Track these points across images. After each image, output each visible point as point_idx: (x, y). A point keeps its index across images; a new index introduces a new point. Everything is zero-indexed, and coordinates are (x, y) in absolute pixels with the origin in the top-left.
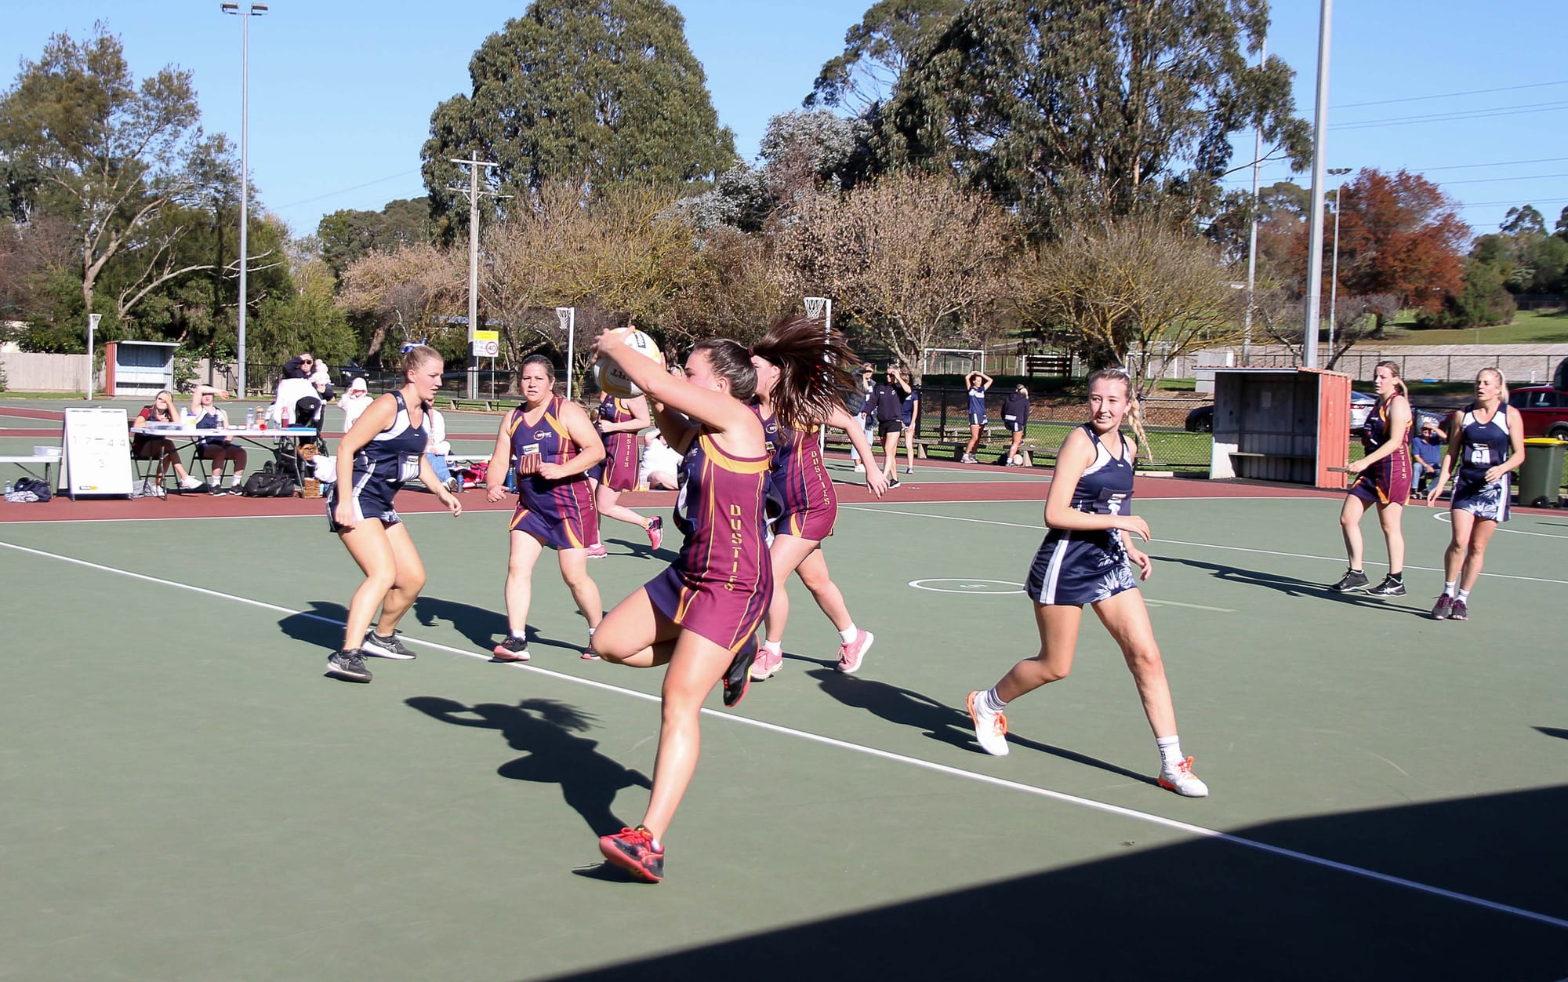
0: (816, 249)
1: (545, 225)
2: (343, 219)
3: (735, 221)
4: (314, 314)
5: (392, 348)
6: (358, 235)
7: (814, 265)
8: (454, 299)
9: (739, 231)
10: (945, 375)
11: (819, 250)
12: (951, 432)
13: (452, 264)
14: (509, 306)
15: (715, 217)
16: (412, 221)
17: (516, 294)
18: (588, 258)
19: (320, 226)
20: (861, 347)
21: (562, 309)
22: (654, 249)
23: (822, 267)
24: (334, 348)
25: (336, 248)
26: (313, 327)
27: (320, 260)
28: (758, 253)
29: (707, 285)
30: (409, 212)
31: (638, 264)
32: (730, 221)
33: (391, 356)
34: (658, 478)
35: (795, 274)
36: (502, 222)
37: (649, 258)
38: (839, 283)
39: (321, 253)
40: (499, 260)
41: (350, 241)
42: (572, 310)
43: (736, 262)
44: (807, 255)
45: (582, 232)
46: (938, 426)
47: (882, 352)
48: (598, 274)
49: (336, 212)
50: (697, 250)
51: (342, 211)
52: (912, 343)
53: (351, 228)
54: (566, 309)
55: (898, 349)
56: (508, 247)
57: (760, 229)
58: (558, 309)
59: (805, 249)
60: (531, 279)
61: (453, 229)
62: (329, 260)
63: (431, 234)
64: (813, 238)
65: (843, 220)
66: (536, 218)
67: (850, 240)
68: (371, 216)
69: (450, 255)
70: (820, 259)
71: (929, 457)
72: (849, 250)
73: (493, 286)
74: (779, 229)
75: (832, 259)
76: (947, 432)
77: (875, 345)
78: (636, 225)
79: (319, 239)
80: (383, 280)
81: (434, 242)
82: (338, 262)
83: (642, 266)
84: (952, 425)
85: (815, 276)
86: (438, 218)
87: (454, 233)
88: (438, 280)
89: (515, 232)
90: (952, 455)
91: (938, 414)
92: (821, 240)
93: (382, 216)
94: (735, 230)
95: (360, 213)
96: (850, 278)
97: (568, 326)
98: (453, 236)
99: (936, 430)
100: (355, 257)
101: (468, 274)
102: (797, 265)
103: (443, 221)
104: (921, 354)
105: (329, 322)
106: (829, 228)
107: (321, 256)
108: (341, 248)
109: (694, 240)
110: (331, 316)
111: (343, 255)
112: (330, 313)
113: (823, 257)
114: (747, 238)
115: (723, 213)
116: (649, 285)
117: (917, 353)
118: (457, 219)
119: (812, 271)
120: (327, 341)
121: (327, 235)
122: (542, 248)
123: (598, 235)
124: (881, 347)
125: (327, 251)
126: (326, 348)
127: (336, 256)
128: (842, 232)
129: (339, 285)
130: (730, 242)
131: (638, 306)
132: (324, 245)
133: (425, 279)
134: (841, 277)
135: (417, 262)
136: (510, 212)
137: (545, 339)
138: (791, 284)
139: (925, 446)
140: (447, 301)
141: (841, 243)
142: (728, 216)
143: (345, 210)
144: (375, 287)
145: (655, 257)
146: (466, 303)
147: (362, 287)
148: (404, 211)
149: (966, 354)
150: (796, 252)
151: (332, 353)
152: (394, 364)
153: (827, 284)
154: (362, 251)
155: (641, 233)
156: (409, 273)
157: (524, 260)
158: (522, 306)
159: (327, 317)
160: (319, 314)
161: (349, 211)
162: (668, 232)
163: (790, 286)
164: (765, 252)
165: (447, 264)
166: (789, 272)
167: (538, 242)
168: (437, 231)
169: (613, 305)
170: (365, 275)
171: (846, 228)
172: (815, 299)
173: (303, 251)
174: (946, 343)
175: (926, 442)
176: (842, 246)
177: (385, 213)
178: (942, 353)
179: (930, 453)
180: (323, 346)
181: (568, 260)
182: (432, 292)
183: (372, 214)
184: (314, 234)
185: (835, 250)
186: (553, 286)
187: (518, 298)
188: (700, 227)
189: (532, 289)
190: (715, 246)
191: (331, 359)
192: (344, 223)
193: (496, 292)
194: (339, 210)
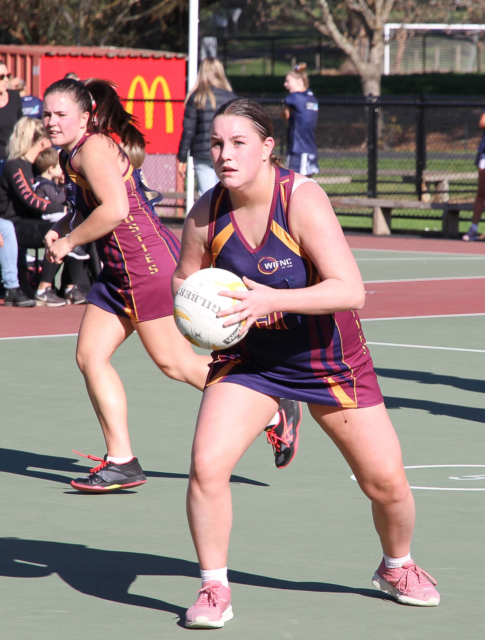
10: (425, 75)
12: (437, 183)
20: (264, 26)
46: (412, 172)
47: (303, 35)
52: (360, 15)
55: (332, 27)
71: (395, 232)
76: (428, 184)
77: (291, 20)
84: (443, 169)
90: (437, 226)
91: (412, 148)
99: (407, 180)
104: (377, 37)
117: (370, 33)
124: (302, 23)
139: (386, 211)
149: (463, 32)
174: (425, 14)
175: (388, 202)
178: (417, 33)
179: (397, 224)
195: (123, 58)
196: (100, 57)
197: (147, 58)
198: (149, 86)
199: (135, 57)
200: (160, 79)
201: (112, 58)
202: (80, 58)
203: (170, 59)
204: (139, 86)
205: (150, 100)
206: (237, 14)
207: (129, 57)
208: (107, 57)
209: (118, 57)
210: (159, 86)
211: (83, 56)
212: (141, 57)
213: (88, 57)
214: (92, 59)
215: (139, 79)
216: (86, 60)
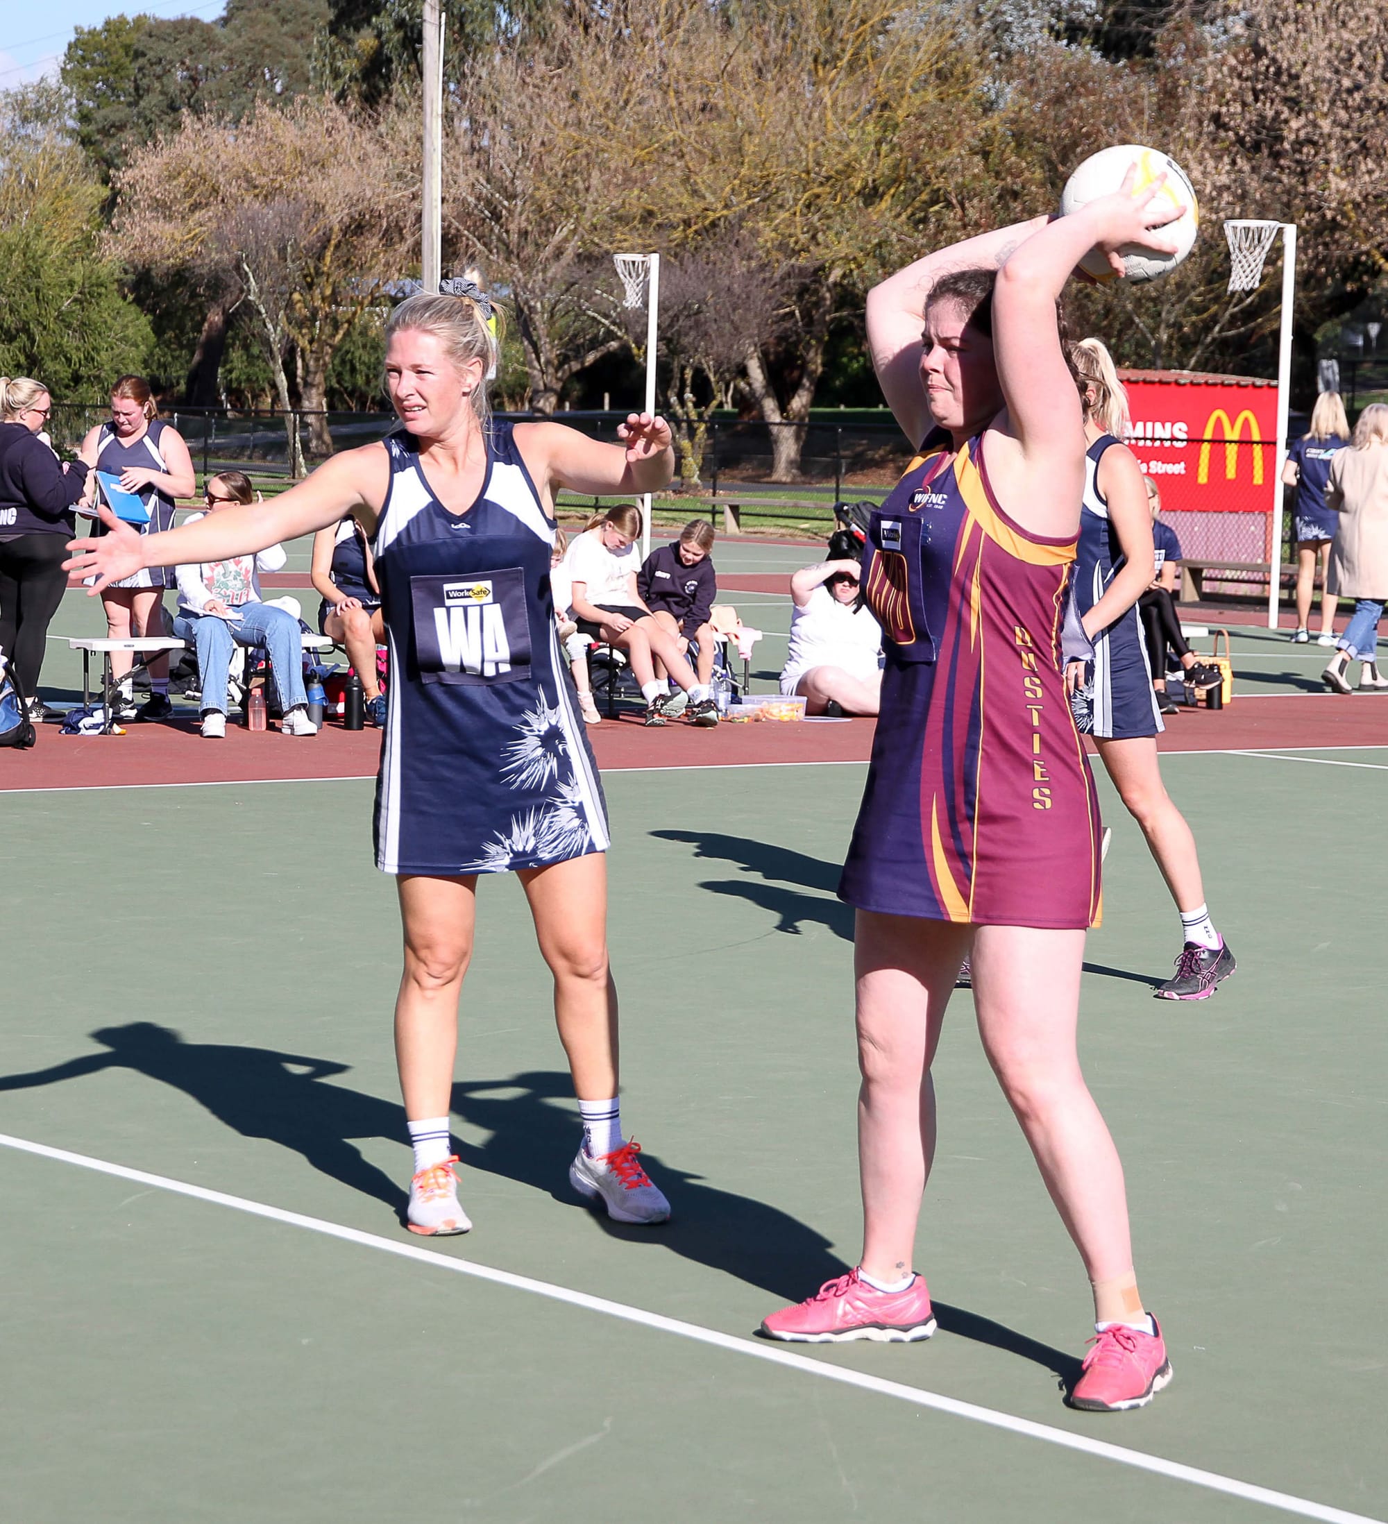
0: (1286, 100)
1: (616, 48)
2: (125, 39)
3: (1085, 32)
4: (37, 275)
5: (251, 359)
6: (159, 78)
7: (1281, 139)
8: (392, 235)
9: (1096, 58)
11: (1292, 103)
13: (385, 148)
14: (529, 250)
15: (1035, 24)
16: (291, 41)
17: (546, 222)
18: (718, 131)
19: (69, 57)
21: (629, 257)
22: (885, 106)
23: (1298, 145)
24: (89, 359)
25: (103, 112)
26: (34, 308)
27: (68, 142)
28: (1141, 112)
29: (1015, 195)
30: (284, 21)
31: (845, 145)
32: (1073, 32)
33: (248, 380)
34: (821, 684)
35: (1234, 163)
36: (510, 42)
37: (870, 128)
38: (1343, 185)
39: (71, 123)
40: (503, 136)
41: (139, 93)
42: (654, 260)
43: (1088, 135)
44: (1262, 117)
45: (707, 66)
48: (744, 171)
49: (107, 23)
50: (988, 107)
51: (122, 20)
53: (141, 61)
54: (638, 258)
56: (522, 106)
57: (1149, 53)
58: (619, 258)
59: (1256, 100)
60: (580, 185)
61: (390, 61)
62: (86, 141)
63: (336, 75)
64: (1278, 72)
65: (1352, 24)
66: (592, 31)
67: (1369, 75)
68: (190, 30)
69: (382, 128)
70: (1294, 124)
72: (1368, 101)
73: (489, 203)
74: (1197, 50)
75: (1326, 125)
78: (837, 48)
79: (66, 89)
80: (215, 190)
81: (341, 96)
82: (107, 148)
83: (854, 149)
85: (1282, 168)
86: (351, 33)
87: (389, 70)
88: (350, 189)
89: (541, 68)
92: (1297, 77)
93: (219, 31)
94: (1088, 55)
95: (161, 23)
96: (1370, 172)
97: (646, 304)
98: (388, 79)
100: (152, 134)
101: (419, 170)
102: (1240, 141)
103: (365, 41)
105: (76, 294)
106: (1318, 46)
107: (71, 133)
108: (116, 112)
109: (984, 83)
110: (79, 279)
111: (121, 128)
112: (78, 272)
113: (1302, 120)
114: (1117, 76)
115: (1057, 14)
116: (871, 195)
118: (397, 36)
119: (1276, 155)
120: (70, 342)
121: (86, 78)
122: (607, 106)
123: (748, 76)
125: (85, 118)
126: (69, 360)
127: (105, 132)
128: (1351, 55)
129: (108, 206)
130: (1076, 84)
131: (843, 249)
132: (79, 104)
133: (321, 187)
134: (1350, 171)
135: (299, 143)
136: (530, 18)
137: (610, 336)
138: (1221, 189)
140: (374, 241)
141: (1347, 83)
142: (1070, 21)
143: (130, 18)
144: (195, 207)
145: (889, 126)
146: (416, 251)
147: (162, 208)
148: (272, 18)
150: (1236, 108)
151: (83, 371)
152: (256, 397)
153: (1312, 187)
154: (168, 119)
155: (851, 68)
156: (280, 171)
157: (561, 138)
158: (559, 253)
159: (71, 283)
160: (49, 274)
161: (140, 21)
162: (920, 62)
163: (1220, 195)
164: (1160, 108)
165: (371, 148)
166: (1218, 158)
167: (598, 89)
168: (350, 66)
169: (782, 247)
170: (171, 178)
171: (1360, 47)
172: (1254, 224)
173: (25, 120)
176: (1350, 92)
177: (225, 21)
180: (60, 353)
181: (670, 137)
182: (336, 217)
183: (188, 26)
184: (54, 80)
185: (1333, 102)
186: (635, 200)
187: (550, 232)
188: (1000, 49)
189: (582, 209)
190: (1037, 96)
191: (83, 388)
192: (127, 48)
193: (496, 216)
194: (114, 16)
195: (1199, 385)
196: (1168, 383)
197: (1230, 385)
198: (1233, 425)
199: (1215, 385)
200: (1247, 414)
201: (1184, 385)
202: (1141, 385)
203: (1261, 387)
204: (1219, 421)
205: (1231, 442)
206: (1374, 329)
207: (1206, 383)
208: (1177, 383)
209: (1192, 384)
210: (1246, 421)
211: (1145, 382)
212: (1223, 384)
213: (1152, 383)
214: (1157, 386)
215: (1219, 413)
216: (1149, 387)
